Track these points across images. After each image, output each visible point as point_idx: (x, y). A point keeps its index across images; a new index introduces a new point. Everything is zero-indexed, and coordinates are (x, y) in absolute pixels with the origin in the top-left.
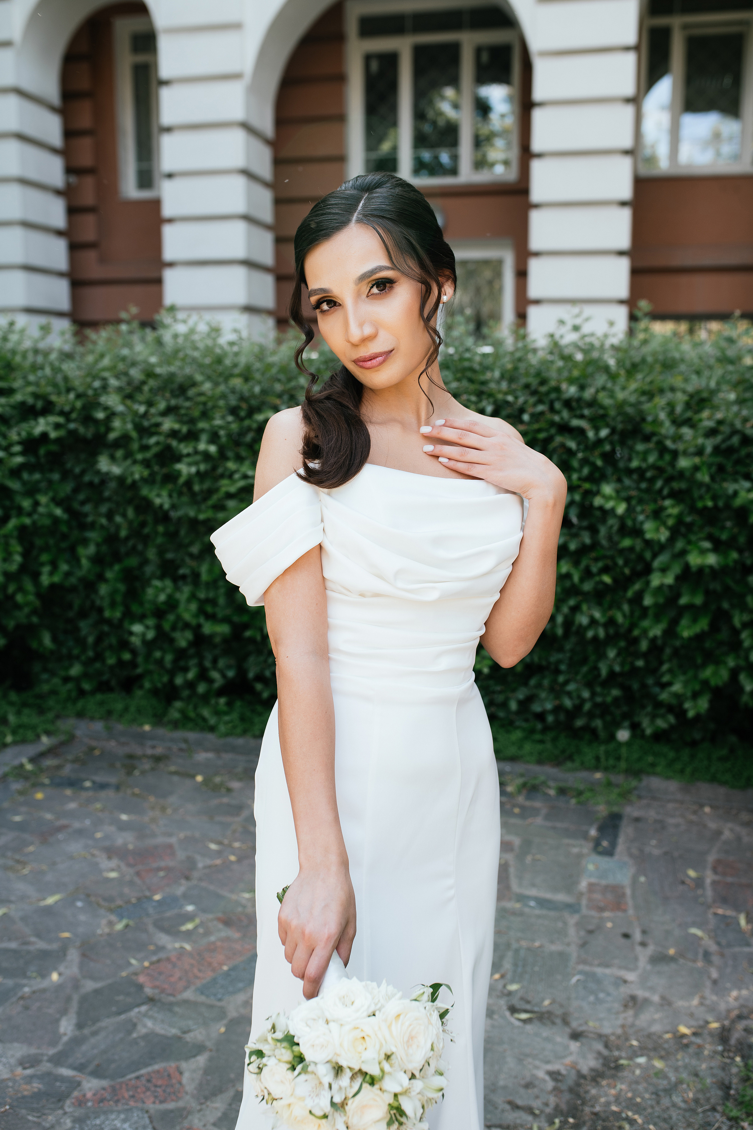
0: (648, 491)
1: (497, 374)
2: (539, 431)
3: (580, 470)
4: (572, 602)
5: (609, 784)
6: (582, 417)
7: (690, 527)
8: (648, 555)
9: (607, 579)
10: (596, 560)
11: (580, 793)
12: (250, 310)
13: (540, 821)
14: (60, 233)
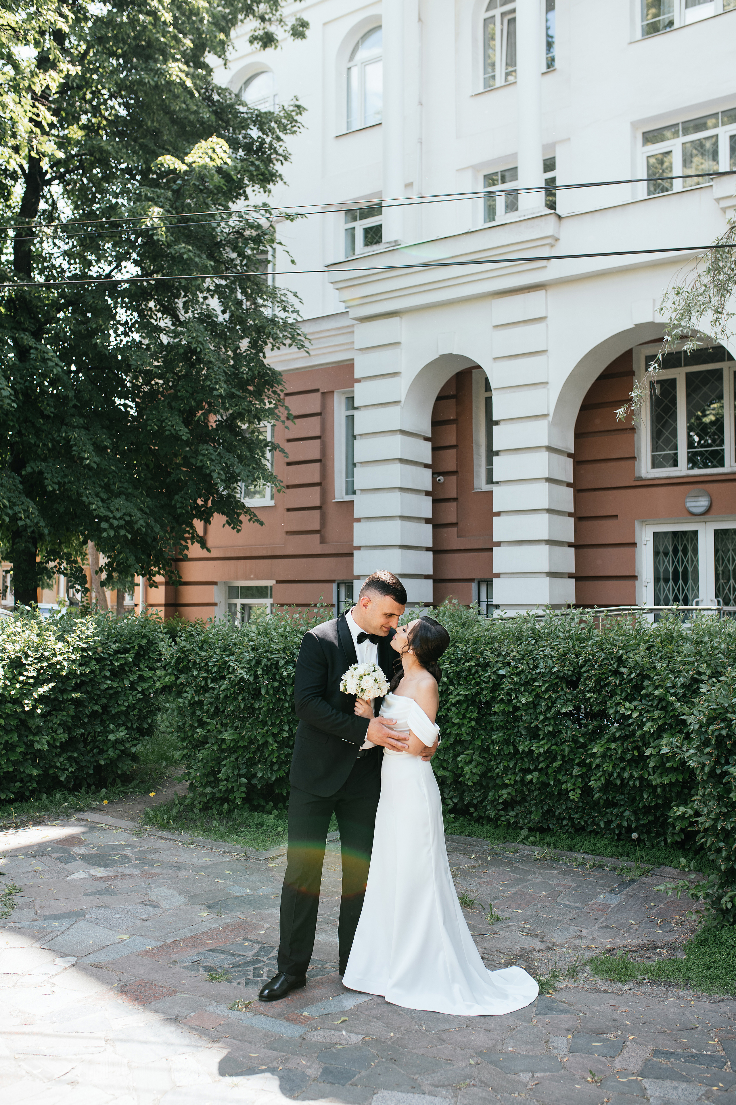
0: (651, 706)
1: (590, 643)
2: (603, 673)
3: (621, 695)
4: (622, 765)
5: (638, 867)
6: (626, 667)
7: (670, 724)
8: (651, 741)
9: (636, 753)
10: (632, 743)
11: (622, 870)
12: (552, 575)
13: (592, 879)
14: (427, 521)
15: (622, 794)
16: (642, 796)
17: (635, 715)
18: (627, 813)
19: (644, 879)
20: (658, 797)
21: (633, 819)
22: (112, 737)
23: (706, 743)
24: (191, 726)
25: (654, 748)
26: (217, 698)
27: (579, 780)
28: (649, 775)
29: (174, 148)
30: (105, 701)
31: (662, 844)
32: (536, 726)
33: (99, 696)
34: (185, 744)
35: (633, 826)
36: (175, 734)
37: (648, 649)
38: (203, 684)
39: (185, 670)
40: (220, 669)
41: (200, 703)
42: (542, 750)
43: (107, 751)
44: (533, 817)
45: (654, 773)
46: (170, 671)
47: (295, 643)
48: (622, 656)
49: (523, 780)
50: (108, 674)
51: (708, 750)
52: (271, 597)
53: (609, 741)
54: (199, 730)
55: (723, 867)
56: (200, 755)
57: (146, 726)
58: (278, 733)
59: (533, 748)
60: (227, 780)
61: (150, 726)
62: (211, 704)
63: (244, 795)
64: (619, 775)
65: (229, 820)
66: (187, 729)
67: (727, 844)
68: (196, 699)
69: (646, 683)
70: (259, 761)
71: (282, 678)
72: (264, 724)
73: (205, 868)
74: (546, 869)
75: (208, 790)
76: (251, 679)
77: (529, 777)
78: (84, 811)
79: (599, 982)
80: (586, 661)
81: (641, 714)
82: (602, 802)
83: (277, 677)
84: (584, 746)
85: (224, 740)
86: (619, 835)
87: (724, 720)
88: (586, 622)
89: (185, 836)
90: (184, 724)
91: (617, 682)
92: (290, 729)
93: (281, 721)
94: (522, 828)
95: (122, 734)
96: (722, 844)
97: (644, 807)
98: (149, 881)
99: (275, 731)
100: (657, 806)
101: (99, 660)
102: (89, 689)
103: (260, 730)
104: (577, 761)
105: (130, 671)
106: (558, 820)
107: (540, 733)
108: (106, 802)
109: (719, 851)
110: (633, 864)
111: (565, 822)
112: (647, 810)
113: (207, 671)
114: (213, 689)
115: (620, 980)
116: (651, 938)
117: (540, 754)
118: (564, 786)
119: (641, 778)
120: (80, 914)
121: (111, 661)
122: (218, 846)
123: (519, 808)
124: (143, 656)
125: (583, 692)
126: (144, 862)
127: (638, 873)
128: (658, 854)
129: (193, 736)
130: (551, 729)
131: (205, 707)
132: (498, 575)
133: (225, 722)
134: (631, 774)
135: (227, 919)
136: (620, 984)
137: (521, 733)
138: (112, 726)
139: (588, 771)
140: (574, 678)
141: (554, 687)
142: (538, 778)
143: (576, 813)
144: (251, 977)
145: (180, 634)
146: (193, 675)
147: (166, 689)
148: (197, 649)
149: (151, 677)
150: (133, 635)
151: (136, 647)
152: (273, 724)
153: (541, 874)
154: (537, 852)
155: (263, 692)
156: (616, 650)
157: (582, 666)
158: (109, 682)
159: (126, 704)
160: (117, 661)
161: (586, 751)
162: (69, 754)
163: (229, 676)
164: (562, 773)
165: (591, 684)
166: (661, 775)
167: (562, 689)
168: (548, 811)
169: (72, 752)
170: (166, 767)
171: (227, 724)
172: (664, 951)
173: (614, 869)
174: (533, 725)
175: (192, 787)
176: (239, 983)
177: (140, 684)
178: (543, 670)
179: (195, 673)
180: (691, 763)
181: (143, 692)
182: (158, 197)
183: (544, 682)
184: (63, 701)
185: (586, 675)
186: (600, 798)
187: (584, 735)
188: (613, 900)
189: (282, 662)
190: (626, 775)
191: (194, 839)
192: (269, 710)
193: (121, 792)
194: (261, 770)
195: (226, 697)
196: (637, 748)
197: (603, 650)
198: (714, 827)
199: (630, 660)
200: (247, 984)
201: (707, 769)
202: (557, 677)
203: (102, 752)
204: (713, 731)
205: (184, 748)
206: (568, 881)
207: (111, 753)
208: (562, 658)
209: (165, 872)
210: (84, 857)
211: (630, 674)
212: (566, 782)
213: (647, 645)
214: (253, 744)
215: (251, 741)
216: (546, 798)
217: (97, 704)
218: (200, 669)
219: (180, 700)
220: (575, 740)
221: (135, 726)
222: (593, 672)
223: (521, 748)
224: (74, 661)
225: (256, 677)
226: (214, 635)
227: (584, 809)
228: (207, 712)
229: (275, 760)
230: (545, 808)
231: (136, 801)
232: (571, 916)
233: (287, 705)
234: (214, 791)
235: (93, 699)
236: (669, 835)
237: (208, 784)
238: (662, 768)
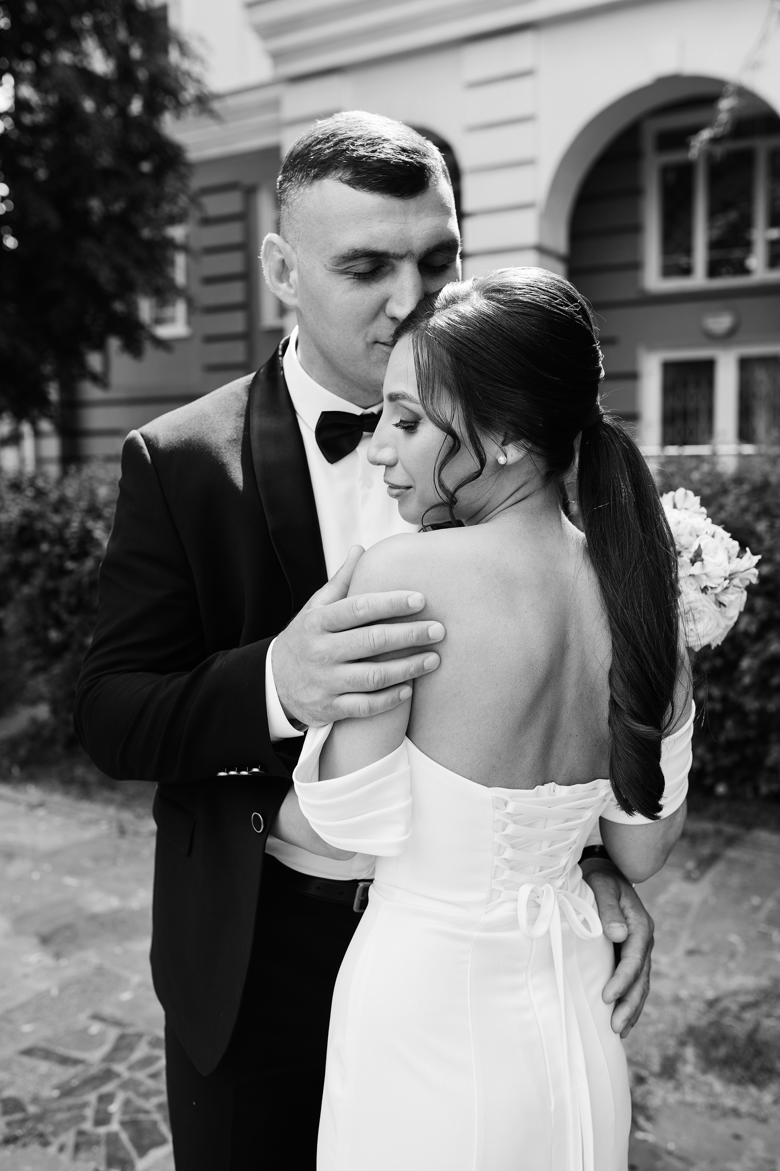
16: (722, 727)
19: (729, 853)
20: (750, 727)
31: (752, 794)
35: (710, 768)
89: (32, 793)
100: (747, 741)
115: (754, 1082)
116: (773, 973)
119: (724, 699)
122: (81, 810)
127: (721, 841)
128: (744, 809)
129: (48, 638)
131: (63, 598)
135: (70, 968)
136: (756, 1093)
144: (88, 1126)
146: (42, 551)
148: (49, 513)
163: (94, 552)
176: (62, 1149)
179: (45, 548)
188: (695, 894)
200: (77, 1147)
205: (38, 656)
218: (52, 542)
228: (66, 605)
236: (763, 783)
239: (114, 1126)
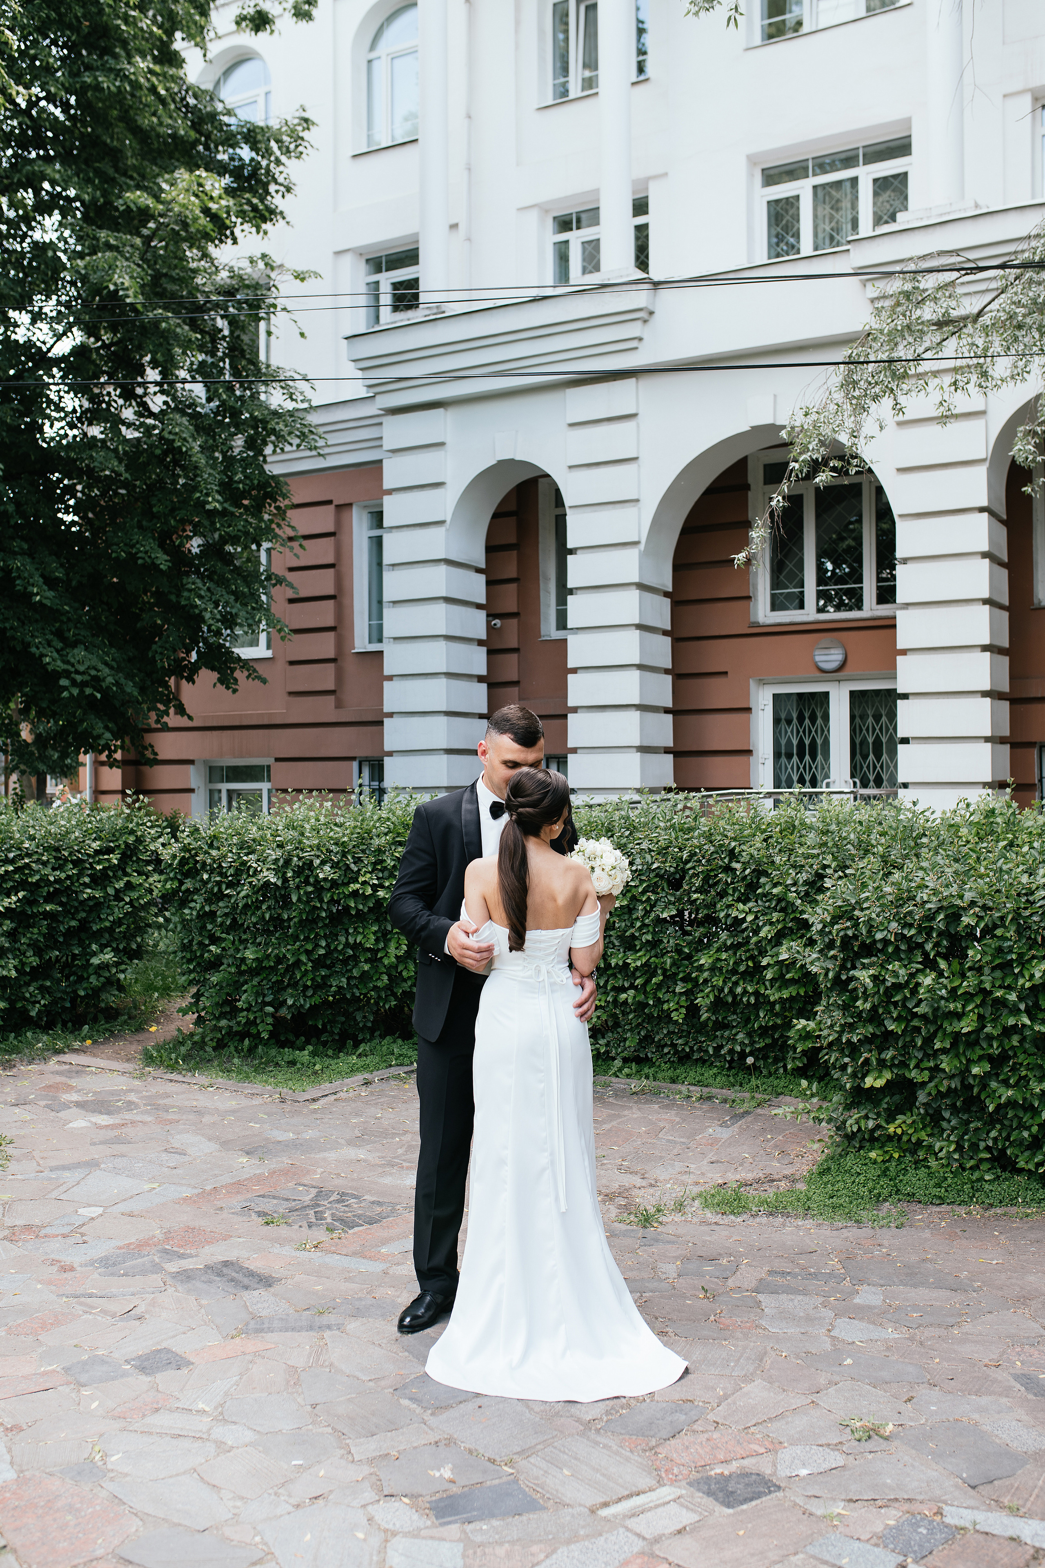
0: (769, 907)
1: (696, 833)
2: (712, 870)
3: (733, 895)
4: (734, 979)
5: (753, 1098)
6: (739, 862)
7: (791, 927)
8: (768, 948)
9: (750, 964)
10: (745, 952)
11: (734, 1101)
12: (643, 749)
13: (699, 1113)
14: (480, 679)
15: (734, 1013)
16: (758, 1016)
17: (750, 918)
18: (740, 1036)
19: (759, 1111)
20: (777, 1015)
21: (747, 1042)
22: (95, 961)
23: (831, 945)
24: (200, 943)
25: (772, 956)
26: (234, 907)
27: (684, 998)
28: (766, 989)
29: (139, 174)
30: (84, 915)
31: (781, 1071)
32: (633, 935)
33: (76, 908)
34: (192, 967)
35: (748, 1050)
36: (180, 954)
37: (765, 840)
38: (216, 889)
39: (193, 873)
40: (238, 872)
41: (213, 914)
42: (639, 963)
43: (88, 978)
44: (627, 1044)
45: (772, 987)
46: (172, 875)
47: (331, 838)
48: (734, 848)
49: (615, 1001)
50: (87, 880)
51: (832, 953)
52: (269, 780)
53: (719, 950)
54: (212, 948)
55: (848, 1086)
56: (214, 979)
57: (134, 946)
58: (313, 949)
59: (629, 961)
60: (248, 1010)
61: (139, 946)
62: (226, 915)
63: (270, 1028)
64: (731, 991)
65: (254, 1058)
66: (195, 947)
67: (853, 1059)
68: (207, 909)
69: (763, 880)
70: (289, 985)
71: (317, 881)
72: (296, 938)
73: (233, 1112)
74: (645, 1103)
75: (223, 1023)
76: (279, 883)
77: (623, 996)
78: (64, 1053)
79: (709, 1215)
80: (692, 855)
81: (756, 918)
82: (710, 1024)
83: (312, 880)
84: (689, 957)
85: (243, 960)
86: (731, 1062)
87: (850, 918)
88: (691, 809)
89: (200, 1078)
90: (191, 942)
91: (729, 880)
92: (328, 945)
93: (317, 934)
94: (614, 1059)
95: (107, 956)
96: (847, 1060)
97: (761, 1027)
98: (168, 1127)
99: (310, 947)
100: (775, 1027)
101: (77, 863)
102: (64, 900)
103: (289, 947)
104: (681, 975)
105: (115, 876)
106: (657, 1047)
107: (637, 943)
108: (89, 1042)
109: (844, 1068)
110: (747, 1095)
111: (666, 1050)
112: (764, 1031)
113: (221, 874)
114: (229, 896)
115: (733, 1213)
116: (768, 1171)
117: (637, 968)
118: (665, 1007)
119: (756, 993)
120: (93, 1164)
121: (90, 864)
122: (245, 1088)
123: (610, 1034)
124: (130, 857)
125: (688, 893)
126: (157, 1107)
127: (753, 1103)
128: (776, 1082)
129: (202, 956)
130: (649, 937)
131: (219, 919)
132: (574, 750)
133: (244, 937)
134: (745, 989)
135: (272, 1164)
136: (732, 1217)
137: (613, 944)
138: (94, 947)
139: (694, 987)
140: (678, 876)
141: (653, 888)
142: (634, 997)
143: (680, 1038)
144: (314, 1220)
145: (182, 828)
146: (202, 880)
147: (167, 898)
148: (206, 847)
149: (141, 884)
150: (116, 830)
151: (123, 846)
152: (307, 939)
153: (639, 1109)
154: (634, 1084)
155: (294, 899)
156: (727, 842)
157: (687, 862)
158: (89, 891)
159: (111, 918)
160: (99, 863)
161: (691, 964)
162: (40, 982)
163: (250, 880)
164: (664, 991)
165: (698, 883)
166: (780, 989)
167: (663, 889)
168: (646, 1037)
169: (44, 980)
170: (157, 1000)
171: (247, 940)
172: (782, 1184)
173: (725, 1101)
174: (627, 934)
175: (200, 1021)
176: (300, 1226)
177: (127, 893)
178: (640, 867)
179: (205, 876)
180: (814, 969)
181: (131, 903)
182: (124, 245)
183: (642, 881)
184: (34, 915)
185: (691, 872)
186: (709, 1019)
187: (689, 944)
188: (724, 1134)
189: (317, 862)
190: (739, 990)
191: (213, 1081)
192: (301, 921)
193: (107, 1030)
194: (292, 996)
195: (246, 906)
196: (752, 958)
197: (711, 842)
198: (839, 1039)
199: (744, 854)
200: (310, 1227)
201: (831, 975)
202: (657, 876)
203: (81, 979)
204: (839, 931)
205: (191, 972)
206: (671, 1115)
207: (93, 979)
208: (663, 852)
209: (184, 1117)
210: (79, 1105)
211: (745, 870)
212: (668, 1001)
213: (764, 836)
214: (281, 963)
215: (279, 960)
216: (643, 1021)
217: (73, 918)
218: (211, 872)
219: (187, 911)
220: (679, 951)
221: (121, 947)
222: (700, 869)
223: (613, 962)
224: (45, 864)
225: (285, 880)
226: (227, 829)
227: (689, 1033)
228: (221, 925)
229: (309, 983)
230: (642, 1033)
231: (126, 1040)
232: (675, 1152)
233: (324, 914)
234: (231, 1024)
235: (69, 912)
236: (789, 1061)
237: (223, 1015)
238: (780, 981)
239: (329, 1220)
